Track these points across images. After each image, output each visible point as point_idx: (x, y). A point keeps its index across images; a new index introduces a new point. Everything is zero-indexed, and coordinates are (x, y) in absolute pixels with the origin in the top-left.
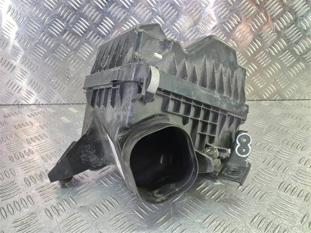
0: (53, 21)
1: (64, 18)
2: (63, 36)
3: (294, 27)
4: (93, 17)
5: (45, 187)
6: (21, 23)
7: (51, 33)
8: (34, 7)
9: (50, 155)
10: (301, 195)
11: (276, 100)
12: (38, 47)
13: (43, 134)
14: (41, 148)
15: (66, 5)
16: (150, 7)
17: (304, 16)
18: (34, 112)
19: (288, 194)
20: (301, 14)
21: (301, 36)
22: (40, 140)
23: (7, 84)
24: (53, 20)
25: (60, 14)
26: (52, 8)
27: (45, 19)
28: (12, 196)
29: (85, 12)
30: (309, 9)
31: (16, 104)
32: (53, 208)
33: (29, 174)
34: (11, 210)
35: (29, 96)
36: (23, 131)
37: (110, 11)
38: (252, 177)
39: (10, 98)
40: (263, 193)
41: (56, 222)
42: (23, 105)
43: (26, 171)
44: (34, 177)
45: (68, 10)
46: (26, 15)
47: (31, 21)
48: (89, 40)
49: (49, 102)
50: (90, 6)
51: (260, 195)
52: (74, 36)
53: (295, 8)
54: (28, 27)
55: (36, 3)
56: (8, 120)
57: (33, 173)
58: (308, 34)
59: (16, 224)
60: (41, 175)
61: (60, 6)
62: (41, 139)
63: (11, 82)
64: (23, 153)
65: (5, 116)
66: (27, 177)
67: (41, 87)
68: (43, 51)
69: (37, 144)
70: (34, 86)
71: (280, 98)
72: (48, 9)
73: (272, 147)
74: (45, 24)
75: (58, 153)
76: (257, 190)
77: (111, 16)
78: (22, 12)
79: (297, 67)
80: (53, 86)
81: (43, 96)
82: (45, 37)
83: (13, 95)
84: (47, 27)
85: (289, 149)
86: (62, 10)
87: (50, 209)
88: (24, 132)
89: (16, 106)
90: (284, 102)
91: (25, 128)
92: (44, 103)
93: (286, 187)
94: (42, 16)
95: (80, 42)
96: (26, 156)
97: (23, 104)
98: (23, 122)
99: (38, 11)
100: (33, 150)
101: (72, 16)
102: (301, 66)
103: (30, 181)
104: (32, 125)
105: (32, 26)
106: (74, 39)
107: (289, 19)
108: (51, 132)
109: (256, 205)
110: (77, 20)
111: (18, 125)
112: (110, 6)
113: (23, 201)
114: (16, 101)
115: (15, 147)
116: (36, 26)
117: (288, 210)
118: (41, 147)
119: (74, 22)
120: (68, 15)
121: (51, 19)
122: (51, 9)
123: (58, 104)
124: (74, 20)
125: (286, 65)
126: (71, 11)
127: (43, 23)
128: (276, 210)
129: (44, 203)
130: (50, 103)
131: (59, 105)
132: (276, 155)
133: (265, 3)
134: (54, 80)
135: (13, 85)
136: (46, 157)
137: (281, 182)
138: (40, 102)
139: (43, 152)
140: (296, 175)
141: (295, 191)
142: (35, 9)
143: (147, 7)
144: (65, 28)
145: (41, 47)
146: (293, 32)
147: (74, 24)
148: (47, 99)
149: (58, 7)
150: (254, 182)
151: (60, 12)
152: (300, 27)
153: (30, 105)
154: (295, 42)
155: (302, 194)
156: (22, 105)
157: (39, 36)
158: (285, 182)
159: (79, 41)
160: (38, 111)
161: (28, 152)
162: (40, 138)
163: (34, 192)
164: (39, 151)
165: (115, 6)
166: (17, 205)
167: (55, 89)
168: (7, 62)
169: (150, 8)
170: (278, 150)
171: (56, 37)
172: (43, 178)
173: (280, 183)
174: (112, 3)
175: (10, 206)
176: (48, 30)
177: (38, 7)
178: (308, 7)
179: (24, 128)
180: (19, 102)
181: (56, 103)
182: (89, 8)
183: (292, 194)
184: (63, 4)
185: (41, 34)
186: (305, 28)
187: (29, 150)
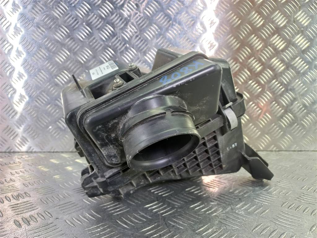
1: (71, 70)
2: (67, 85)
6: (32, 73)
7: (57, 83)
8: (47, 61)
9: (33, 183)
10: (306, 211)
11: (272, 151)
12: (43, 95)
13: (30, 169)
15: (75, 59)
19: (293, 210)
20: (279, 71)
23: (5, 130)
24: (61, 71)
25: (68, 67)
27: (54, 70)
31: (7, 151)
32: (24, 219)
33: (5, 195)
35: (23, 142)
39: (4, 145)
40: (264, 209)
41: (24, 229)
42: (15, 153)
44: (9, 196)
45: (76, 63)
49: (42, 149)
51: (262, 211)
55: (49, 58)
58: (289, 88)
60: (18, 196)
61: (69, 60)
64: (4, 181)
68: (47, 98)
69: (21, 175)
70: (30, 133)
71: (276, 149)
72: (58, 63)
74: (53, 75)
79: (286, 118)
80: (50, 132)
81: (37, 143)
82: (51, 86)
83: (7, 142)
84: (54, 77)
85: (290, 180)
86: (70, 63)
87: (20, 220)
89: (8, 153)
90: (280, 152)
92: (37, 151)
93: (290, 205)
94: (52, 68)
97: (15, 151)
98: (10, 162)
99: (49, 64)
100: (15, 179)
101: (78, 69)
102: (291, 117)
105: (41, 76)
107: (270, 74)
109: (257, 218)
110: (82, 72)
114: (9, 148)
116: (45, 76)
117: (293, 221)
119: (80, 73)
120: (75, 67)
121: (59, 71)
123: (51, 152)
125: (276, 115)
126: (79, 64)
127: (51, 74)
128: (280, 221)
129: (15, 215)
130: (44, 151)
132: (277, 185)
133: (247, 61)
134: (52, 126)
135: (10, 131)
136: (28, 184)
137: (284, 202)
138: (33, 149)
139: (26, 180)
140: (299, 197)
141: (300, 208)
143: (145, 63)
144: (70, 79)
145: (45, 95)
148: (41, 146)
149: (67, 61)
151: (69, 65)
152: (281, 81)
153: (22, 152)
154: (279, 95)
155: (308, 210)
157: (45, 85)
158: (288, 202)
161: (9, 180)
162: (25, 172)
163: (6, 207)
164: (21, 180)
171: (60, 86)
172: (20, 198)
173: (282, 203)
176: (55, 80)
179: (10, 165)
180: (11, 150)
181: (48, 151)
182: (94, 62)
183: (297, 210)
184: (72, 58)
185: (47, 83)
186: (286, 83)
187: (11, 179)
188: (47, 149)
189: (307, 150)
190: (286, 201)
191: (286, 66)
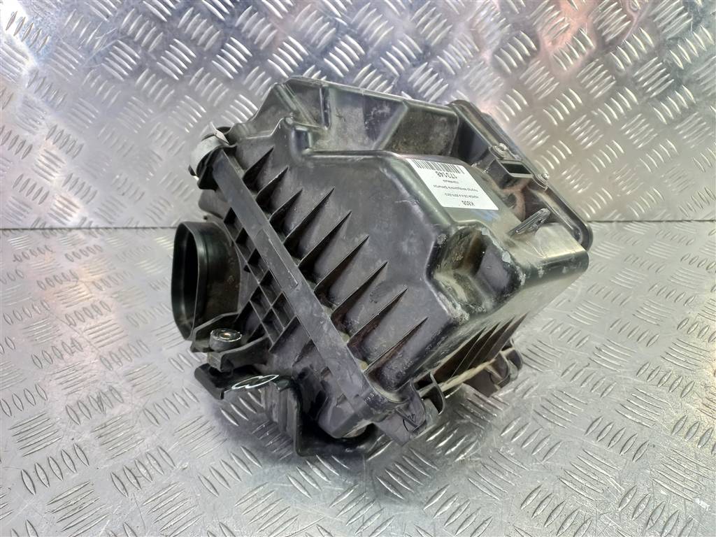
0: (112, 46)
1: (136, 39)
2: (136, 81)
3: (656, 63)
4: (203, 38)
5: (109, 427)
6: (40, 49)
7: (109, 73)
8: (69, 15)
9: (118, 353)
10: (628, 447)
11: (611, 222)
12: (81, 104)
13: (101, 302)
14: (99, 336)
15: (141, 10)
16: (331, 15)
17: (679, 38)
18: (80, 248)
19: (604, 446)
20: (673, 34)
21: (670, 82)
22: (95, 318)
23: (16, 184)
24: (113, 42)
25: (127, 31)
26: (108, 16)
27: (94, 42)
28: (44, 445)
29: (184, 27)
30: (690, 23)
31: (38, 226)
32: (127, 471)
33: (75, 397)
34: (42, 477)
35: (65, 209)
36: (56, 295)
37: (242, 25)
38: (535, 406)
39: (25, 214)
40: (553, 443)
41: (133, 501)
42: (55, 231)
43: (69, 390)
44: (85, 403)
45: (145, 22)
46: (51, 31)
47: (61, 46)
48: (196, 90)
49: (110, 223)
50: (195, 13)
51: (548, 448)
52: (160, 81)
53: (660, 21)
54: (56, 59)
55: (72, 6)
56: (22, 267)
57: (83, 394)
58: (685, 78)
59: (54, 507)
60: (99, 398)
61: (127, 11)
62: (96, 316)
63: (24, 180)
64: (60, 347)
65: (16, 259)
66: (71, 403)
67: (92, 190)
68: (94, 112)
69: (88, 326)
70: (76, 189)
71: (620, 217)
72: (100, 20)
73: (587, 339)
74: (94, 52)
75: (133, 349)
76: (542, 436)
77: (243, 35)
78: (40, 24)
79: (660, 151)
80: (119, 188)
81: (96, 210)
82: (96, 81)
83: (31, 208)
84: (99, 59)
85: (622, 343)
86: (131, 21)
87: (121, 474)
88: (58, 297)
89: (40, 231)
90: (629, 227)
91: (61, 287)
92: (100, 226)
93: (602, 429)
94: (87, 34)
95: (175, 93)
96: (66, 356)
97: (54, 227)
98: (55, 273)
99: (77, 24)
100: (81, 340)
101: (155, 36)
102: (670, 149)
103: (79, 413)
104: (75, 279)
105: (66, 57)
106: (161, 86)
107: (646, 44)
108: (118, 297)
109: (535, 469)
110: (166, 44)
111: (46, 279)
112: (240, 14)
113: (66, 457)
114: (38, 220)
115: (42, 333)
116: (75, 56)
117: (596, 479)
118: (98, 333)
119: (161, 48)
120: (146, 32)
121: (108, 42)
122: (106, 19)
123: (131, 228)
124: (160, 44)
125: (637, 145)
126: (153, 23)
127: (89, 52)
128: (573, 480)
129: (108, 460)
130: (114, 226)
131: (135, 230)
132: (593, 357)
134: (121, 175)
135: (30, 185)
136: (109, 358)
137: (594, 418)
138: (91, 222)
139: (103, 346)
140: (627, 403)
141: (618, 439)
142: (69, 18)
143: (325, 16)
144: (140, 63)
145: (89, 105)
146: (653, 74)
147: (158, 52)
148: (106, 217)
149: (123, 15)
150: (538, 417)
151: (128, 26)
152: (668, 62)
153: (70, 229)
154: (656, 96)
155: (631, 445)
156: (51, 229)
158: (600, 420)
159: (172, 92)
160: (87, 245)
161: (70, 345)
162: (95, 313)
163: (87, 436)
164: (93, 343)
165: (251, 14)
166: (54, 467)
167: (123, 194)
168: (12, 137)
169: (331, 18)
170: (598, 345)
171: (119, 81)
172: (105, 406)
173: (590, 422)
174: (245, 6)
175: (42, 469)
176: (102, 67)
177: (76, 14)
178: (688, 17)
179: (58, 287)
180: (45, 224)
181: (125, 226)
182: (193, 15)
183: (611, 445)
184: (133, 8)
185: (86, 75)
186: (681, 65)
187: (72, 343)
189: (687, 219)
190: (599, 415)
191: (695, 18)
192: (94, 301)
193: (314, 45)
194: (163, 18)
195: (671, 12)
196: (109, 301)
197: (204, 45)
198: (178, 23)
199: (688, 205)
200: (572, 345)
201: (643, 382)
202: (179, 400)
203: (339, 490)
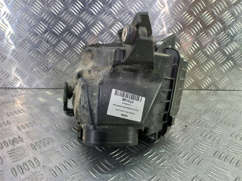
1: (46, 21)
2: (45, 35)
3: (224, 33)
4: (69, 21)
5: (15, 150)
6: (13, 24)
7: (36, 32)
8: (24, 12)
9: (25, 126)
10: (232, 162)
11: (211, 90)
12: (25, 43)
13: (22, 109)
14: (18, 120)
15: (49, 11)
16: (113, 15)
17: (231, 25)
18: (18, 94)
19: (222, 161)
20: (229, 24)
21: (229, 40)
22: (18, 114)
24: (38, 22)
25: (43, 18)
26: (37, 13)
27: (31, 22)
29: (63, 17)
30: (234, 20)
31: (4, 87)
32: (19, 167)
33: (3, 139)
35: (15, 81)
36: (5, 107)
37: (82, 17)
38: (191, 146)
40: (200, 160)
41: (19, 179)
43: (2, 137)
44: (7, 142)
45: (50, 15)
46: (17, 18)
47: (20, 23)
48: (65, 39)
49: (30, 86)
51: (198, 161)
52: (53, 35)
53: (224, 19)
54: (18, 27)
55: (26, 9)
57: (7, 139)
58: (234, 39)
60: (13, 140)
61: (44, 12)
62: (19, 113)
63: (1, 70)
64: (2, 123)
66: (1, 142)
67: (25, 74)
68: (29, 46)
69: (15, 116)
70: (19, 74)
71: (215, 88)
72: (35, 14)
73: (209, 124)
74: (31, 25)
75: (31, 124)
76: (195, 157)
77: (83, 20)
78: (14, 16)
79: (227, 64)
80: (35, 74)
81: (26, 82)
82: (31, 35)
83: (2, 81)
84: (33, 27)
85: (223, 126)
86: (45, 15)
87: (16, 168)
89: (4, 89)
92: (26, 88)
93: (220, 155)
94: (30, 19)
95: (58, 40)
96: (3, 126)
97: (9, 87)
98: (6, 100)
99: (27, 15)
100: (11, 121)
101: (52, 20)
102: (230, 64)
103: (3, 145)
104: (14, 102)
105: (21, 27)
107: (220, 27)
108: (28, 108)
109: (194, 169)
110: (56, 23)
111: (2, 102)
112: (82, 13)
114: (4, 85)
116: (25, 26)
117: (221, 173)
119: (54, 24)
120: (50, 19)
121: (36, 22)
122: (36, 14)
123: (38, 88)
124: (54, 23)
125: (219, 62)
126: (53, 16)
127: (30, 25)
128: (211, 174)
129: (11, 163)
130: (32, 87)
132: (212, 130)
133: (201, 15)
134: (36, 69)
135: (3, 72)
136: (21, 127)
137: (216, 151)
138: (23, 86)
139: (19, 123)
140: (228, 146)
141: (228, 159)
142: (24, 14)
143: (111, 15)
144: (47, 29)
145: (27, 43)
146: (223, 37)
147: (54, 26)
148: (29, 84)
149: (43, 13)
150: (193, 150)
151: (44, 16)
152: (228, 33)
153: (16, 88)
154: (225, 45)
155: (234, 161)
156: (8, 88)
157: (26, 34)
158: (219, 151)
160: (21, 93)
161: (6, 122)
162: (18, 112)
163: (5, 153)
164: (15, 122)
165: (86, 14)
167: (36, 76)
169: (113, 16)
170: (213, 126)
171: (39, 35)
172: (15, 143)
173: (214, 152)
174: (84, 11)
176: (33, 30)
177: (27, 12)
178: (233, 18)
179: (6, 104)
180: (6, 86)
181: (36, 87)
182: (66, 14)
183: (225, 161)
184: (46, 10)
185: (28, 33)
186: (232, 34)
187: (7, 121)
188: (34, 86)
189: (239, 90)
190: (218, 150)
191: (236, 19)
192: (19, 109)
193: (107, 25)
194: (56, 14)
195: (227, 17)
196: (25, 109)
197: (69, 23)
198: (61, 16)
199: (239, 84)
200: (203, 126)
201: (234, 139)
202: (46, 141)
203: (110, 176)
